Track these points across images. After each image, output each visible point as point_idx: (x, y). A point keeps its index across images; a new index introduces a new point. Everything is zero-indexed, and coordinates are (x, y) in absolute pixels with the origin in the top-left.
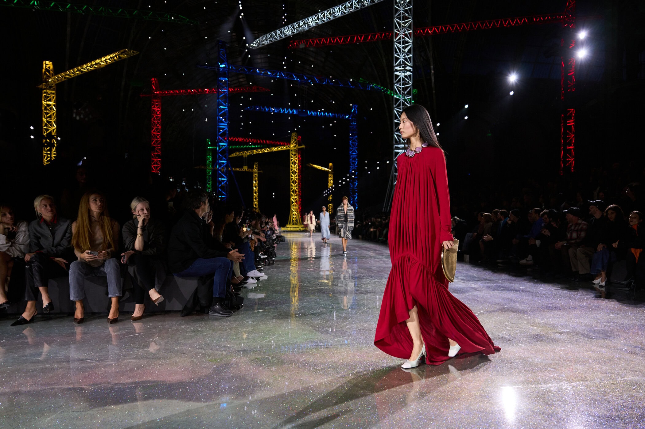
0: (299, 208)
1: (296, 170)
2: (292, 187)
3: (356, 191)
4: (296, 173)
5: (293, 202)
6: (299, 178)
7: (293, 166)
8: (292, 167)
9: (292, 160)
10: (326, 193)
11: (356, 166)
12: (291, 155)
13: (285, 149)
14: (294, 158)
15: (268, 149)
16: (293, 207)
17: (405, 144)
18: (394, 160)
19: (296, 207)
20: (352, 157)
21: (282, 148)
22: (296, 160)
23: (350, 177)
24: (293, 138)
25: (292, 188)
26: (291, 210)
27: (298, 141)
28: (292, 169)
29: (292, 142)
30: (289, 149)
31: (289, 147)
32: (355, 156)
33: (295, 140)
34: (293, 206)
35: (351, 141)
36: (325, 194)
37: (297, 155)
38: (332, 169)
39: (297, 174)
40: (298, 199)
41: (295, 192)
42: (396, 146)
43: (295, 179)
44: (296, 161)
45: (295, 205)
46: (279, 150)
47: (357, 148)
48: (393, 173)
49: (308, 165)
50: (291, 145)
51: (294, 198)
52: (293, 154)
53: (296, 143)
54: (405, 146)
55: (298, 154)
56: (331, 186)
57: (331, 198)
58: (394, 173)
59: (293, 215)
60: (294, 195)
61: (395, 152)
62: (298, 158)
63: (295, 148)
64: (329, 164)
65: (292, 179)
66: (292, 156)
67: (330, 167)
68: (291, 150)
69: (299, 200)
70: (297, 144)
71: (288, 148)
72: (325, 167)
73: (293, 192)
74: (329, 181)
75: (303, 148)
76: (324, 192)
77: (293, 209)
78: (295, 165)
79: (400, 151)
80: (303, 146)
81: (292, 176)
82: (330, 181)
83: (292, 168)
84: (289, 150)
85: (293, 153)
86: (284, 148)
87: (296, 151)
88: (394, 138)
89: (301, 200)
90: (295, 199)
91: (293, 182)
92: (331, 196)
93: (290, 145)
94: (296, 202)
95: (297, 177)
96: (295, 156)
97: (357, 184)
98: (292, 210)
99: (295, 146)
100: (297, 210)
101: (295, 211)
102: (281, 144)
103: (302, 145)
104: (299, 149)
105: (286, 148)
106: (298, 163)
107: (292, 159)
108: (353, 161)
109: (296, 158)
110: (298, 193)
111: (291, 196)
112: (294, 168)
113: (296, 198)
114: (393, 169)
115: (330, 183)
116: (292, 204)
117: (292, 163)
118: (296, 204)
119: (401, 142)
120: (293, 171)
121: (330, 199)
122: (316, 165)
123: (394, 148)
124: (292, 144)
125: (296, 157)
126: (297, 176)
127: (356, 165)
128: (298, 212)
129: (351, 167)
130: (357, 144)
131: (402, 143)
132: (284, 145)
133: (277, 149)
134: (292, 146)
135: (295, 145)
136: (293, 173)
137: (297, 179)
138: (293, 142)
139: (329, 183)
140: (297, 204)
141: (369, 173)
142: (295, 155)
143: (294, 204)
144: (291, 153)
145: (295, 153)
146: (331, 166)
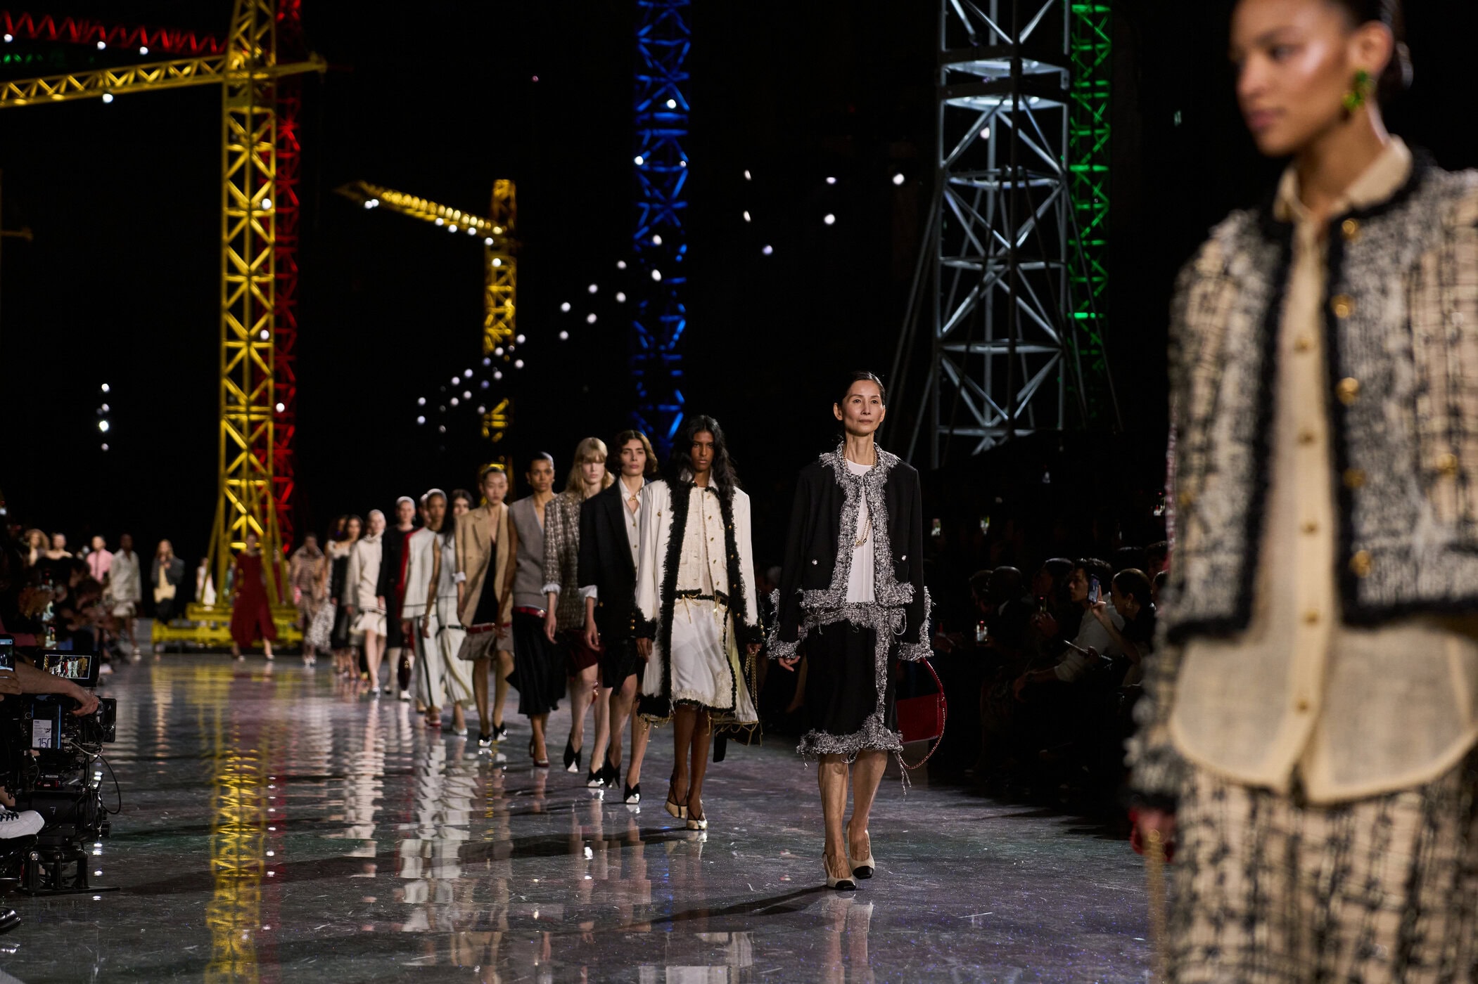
0: (277, 489)
1: (258, 227)
2: (232, 344)
3: (676, 373)
4: (258, 244)
5: (234, 450)
6: (277, 280)
7: (242, 198)
8: (233, 202)
9: (234, 156)
10: (466, 384)
11: (681, 205)
12: (228, 121)
13: (188, 82)
14: (251, 146)
15: (76, 83)
16: (235, 482)
17: (1016, 54)
18: (943, 163)
19: (259, 483)
20: (654, 139)
21: (168, 76)
22: (265, 157)
23: (636, 281)
24: (244, 10)
25: (233, 352)
26: (222, 504)
27: (279, 25)
28: (234, 221)
29: (238, 34)
30: (219, 79)
31: (219, 65)
32: (676, 132)
33: (261, 18)
34: (234, 475)
35: (644, 31)
36: (458, 392)
37: (272, 124)
38: (511, 223)
39: (265, 253)
40: (271, 426)
41: (248, 375)
42: (959, 67)
43: (256, 291)
44: (261, 165)
45: (252, 467)
46: (146, 87)
47: (685, 76)
48: (933, 260)
49: (344, 191)
50: (232, 53)
51: (244, 418)
52: (240, 119)
53: (264, 43)
54: (1016, 67)
55: (281, 117)
56: (505, 342)
57: (499, 423)
58: (942, 258)
59: (237, 536)
60: (243, 398)
61: (950, 109)
62: (280, 145)
63: (259, 76)
64: (491, 187)
65: (234, 287)
66: (239, 129)
67: (496, 207)
68: (233, 92)
69: (276, 432)
70: (274, 45)
71: (211, 78)
72: (467, 209)
73: (236, 376)
74: (492, 302)
75: (314, 74)
76: (456, 381)
77: (233, 499)
78: (254, 191)
79: (985, 102)
80: (314, 65)
81: (234, 270)
82: (499, 303)
83: (234, 213)
84: (218, 86)
85: (245, 110)
86: (186, 74)
87: (261, 94)
88: (945, 13)
89: (291, 431)
90: (254, 425)
91: (237, 311)
92: (501, 406)
93: (225, 52)
94: (258, 446)
95: (270, 277)
96: (255, 128)
97: (682, 326)
98: (228, 503)
99: (255, 65)
100: (263, 502)
101: (251, 512)
102: (166, 43)
103: (305, 59)
104: (284, 85)
105: (199, 72)
106: (277, 180)
107: (237, 147)
108: (662, 169)
109: (265, 146)
110: (271, 383)
111: (224, 406)
112: (250, 210)
113: (254, 417)
114: (934, 228)
115: (500, 317)
116: (230, 460)
117: (238, 179)
118: (253, 459)
119: (993, 42)
120: (241, 234)
121: (493, 431)
122: (404, 191)
123: (943, 81)
124: (240, 47)
125: (266, 138)
126: (264, 267)
127: (681, 197)
128: (271, 518)
129: (645, 205)
130: (687, 47)
131: (999, 51)
132: (185, 54)
133: (137, 79)
134: (237, 60)
135: (258, 51)
136: (237, 245)
137: (263, 287)
138: (246, 34)
139: (490, 318)
140: (265, 464)
141: (768, 250)
142: (257, 121)
143: (242, 457)
144: (227, 110)
145: (257, 110)
146: (507, 201)
